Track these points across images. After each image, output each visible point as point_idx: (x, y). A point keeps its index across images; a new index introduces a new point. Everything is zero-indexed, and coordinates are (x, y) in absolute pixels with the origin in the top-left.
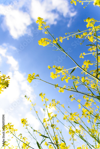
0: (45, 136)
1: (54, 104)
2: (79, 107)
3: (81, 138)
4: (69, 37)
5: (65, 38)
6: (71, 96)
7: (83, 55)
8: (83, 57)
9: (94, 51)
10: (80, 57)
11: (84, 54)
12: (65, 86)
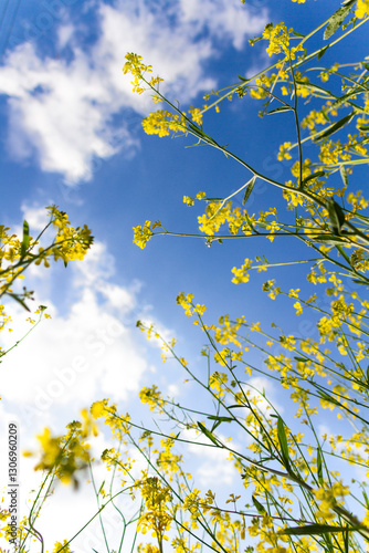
0: (220, 415)
1: (229, 329)
2: (296, 310)
3: (326, 399)
4: (218, 104)
5: (206, 108)
6: (267, 285)
7: (285, 151)
8: (288, 157)
9: (320, 124)
10: (280, 159)
11: (287, 145)
12: (247, 260)
